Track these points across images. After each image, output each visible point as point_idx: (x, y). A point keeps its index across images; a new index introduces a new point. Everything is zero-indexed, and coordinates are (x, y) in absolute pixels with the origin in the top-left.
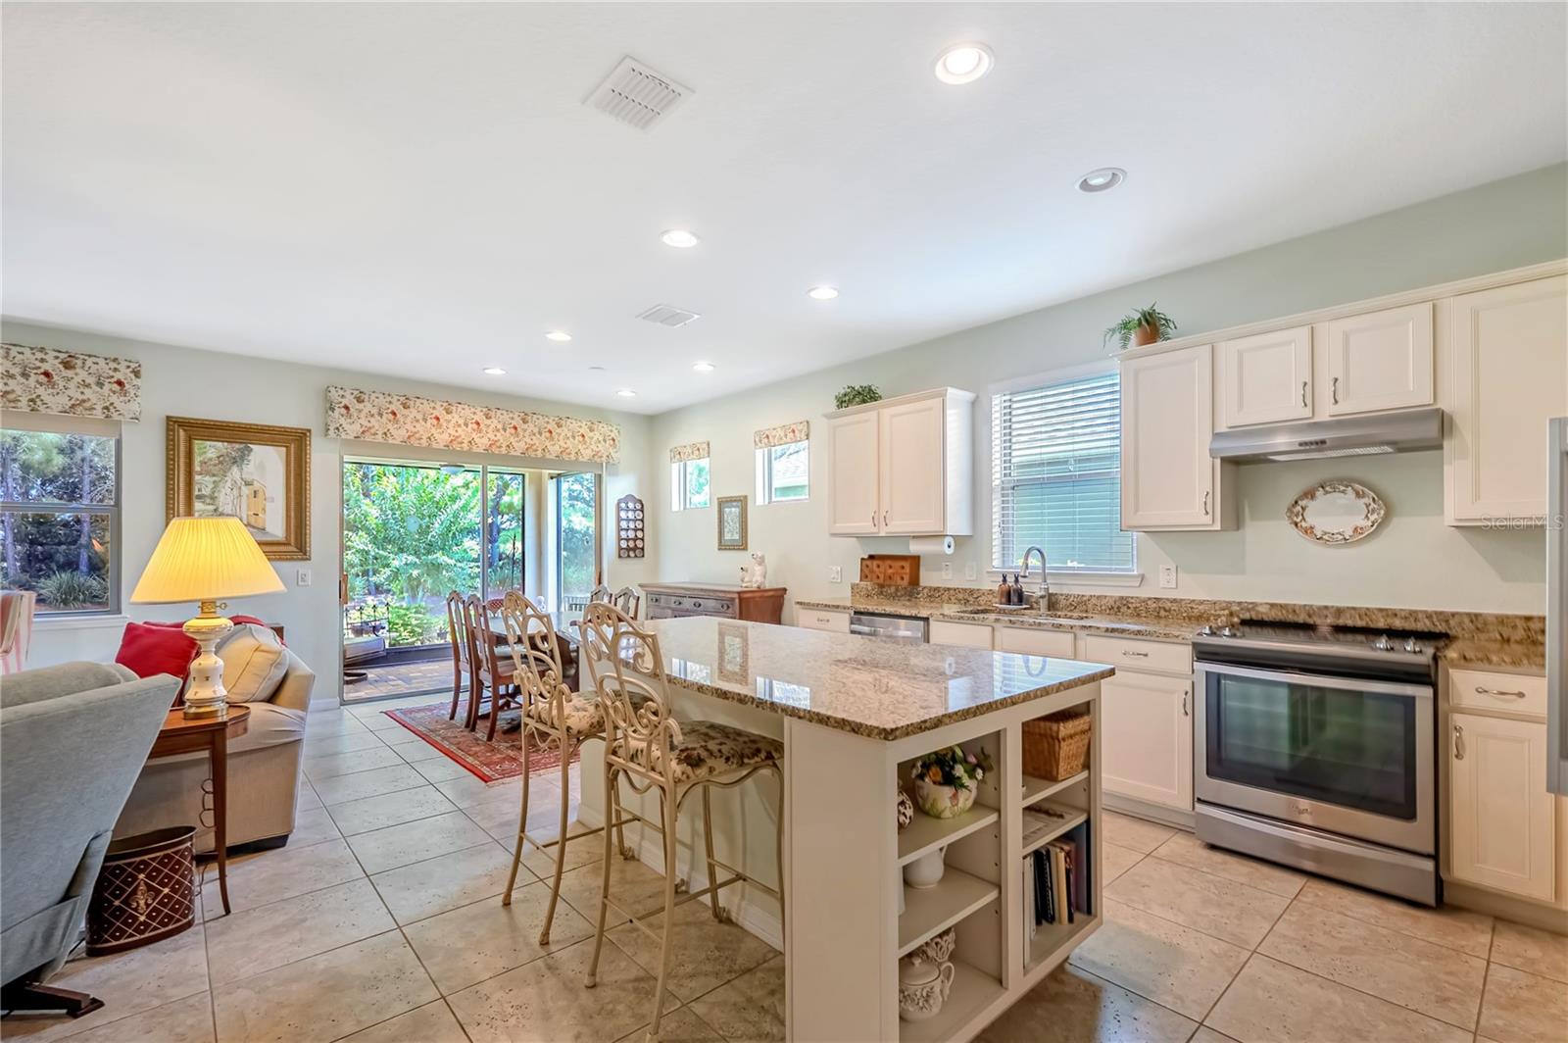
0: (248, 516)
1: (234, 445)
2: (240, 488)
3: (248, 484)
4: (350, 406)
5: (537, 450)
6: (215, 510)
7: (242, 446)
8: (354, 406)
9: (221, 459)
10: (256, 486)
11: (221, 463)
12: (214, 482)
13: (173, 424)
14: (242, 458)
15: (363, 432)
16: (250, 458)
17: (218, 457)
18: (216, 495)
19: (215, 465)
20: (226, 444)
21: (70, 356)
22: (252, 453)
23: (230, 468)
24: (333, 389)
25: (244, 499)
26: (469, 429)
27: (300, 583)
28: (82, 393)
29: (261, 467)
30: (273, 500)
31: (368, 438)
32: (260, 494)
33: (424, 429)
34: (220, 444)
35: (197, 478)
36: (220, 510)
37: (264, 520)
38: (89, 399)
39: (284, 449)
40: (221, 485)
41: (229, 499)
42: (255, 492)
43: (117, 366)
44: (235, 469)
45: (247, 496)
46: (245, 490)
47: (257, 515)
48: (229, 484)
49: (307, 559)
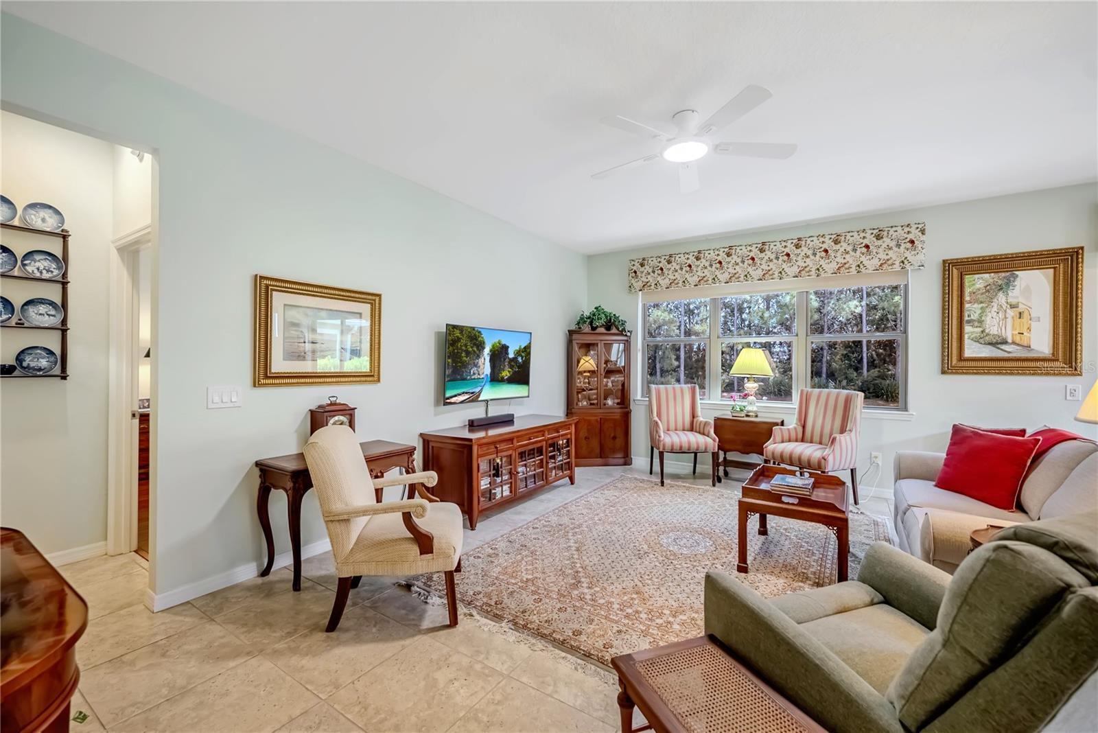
0: (1013, 334)
1: (1000, 274)
2: (1005, 311)
3: (1012, 307)
6: (982, 332)
7: (1008, 274)
9: (988, 287)
10: (1021, 308)
11: (988, 291)
12: (982, 308)
13: (948, 265)
14: (1008, 284)
16: (1016, 283)
17: (986, 287)
18: (983, 318)
19: (982, 294)
20: (993, 274)
21: (880, 231)
22: (1018, 279)
23: (996, 294)
25: (1009, 321)
27: (1068, 398)
28: (887, 254)
29: (1027, 291)
30: (1039, 319)
32: (1026, 315)
34: (987, 275)
35: (967, 306)
36: (987, 331)
37: (1030, 338)
38: (891, 258)
39: (1052, 271)
40: (988, 310)
41: (995, 322)
42: (1020, 313)
43: (909, 230)
44: (1001, 294)
45: (1013, 317)
46: (1011, 313)
47: (1023, 334)
48: (995, 309)
49: (1079, 375)
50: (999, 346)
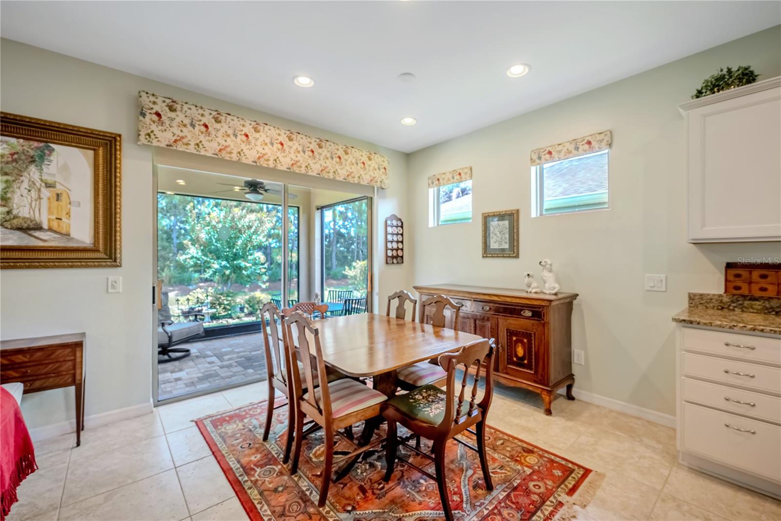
0: (49, 220)
1: (31, 143)
2: (39, 190)
3: (48, 186)
4: (162, 114)
5: (329, 172)
6: (8, 213)
7: (42, 144)
8: (166, 114)
9: (16, 156)
10: (59, 188)
11: (16, 161)
12: (7, 181)
14: (42, 157)
15: (175, 141)
16: (52, 158)
17: (12, 155)
18: (9, 195)
19: (7, 163)
20: (21, 141)
22: (55, 153)
23: (27, 167)
24: (144, 95)
25: (44, 203)
26: (275, 148)
27: (110, 290)
29: (65, 168)
30: (79, 204)
31: (180, 147)
32: (64, 197)
33: (235, 144)
34: (13, 140)
36: (15, 212)
37: (69, 225)
39: (91, 153)
40: (15, 185)
41: (26, 201)
42: (58, 195)
44: (33, 168)
45: (49, 199)
46: (46, 193)
47: (61, 219)
48: (25, 185)
49: (117, 266)
50: (32, 232)
